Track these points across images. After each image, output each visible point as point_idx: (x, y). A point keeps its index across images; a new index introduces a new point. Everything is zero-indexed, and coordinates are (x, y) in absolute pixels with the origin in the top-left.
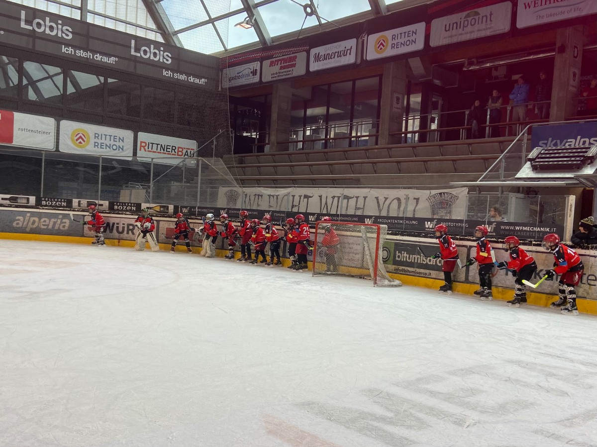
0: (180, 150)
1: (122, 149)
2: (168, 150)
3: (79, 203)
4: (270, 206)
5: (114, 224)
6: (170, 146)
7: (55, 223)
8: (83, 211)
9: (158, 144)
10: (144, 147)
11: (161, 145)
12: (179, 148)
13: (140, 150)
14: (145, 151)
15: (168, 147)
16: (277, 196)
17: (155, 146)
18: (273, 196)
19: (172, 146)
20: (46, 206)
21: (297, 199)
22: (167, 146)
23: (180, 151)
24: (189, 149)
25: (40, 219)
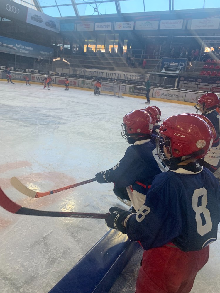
3: (28, 70)
4: (89, 75)
5: (40, 78)
7: (21, 77)
8: (30, 73)
16: (92, 72)
18: (90, 71)
20: (17, 71)
21: (99, 73)
25: (16, 75)
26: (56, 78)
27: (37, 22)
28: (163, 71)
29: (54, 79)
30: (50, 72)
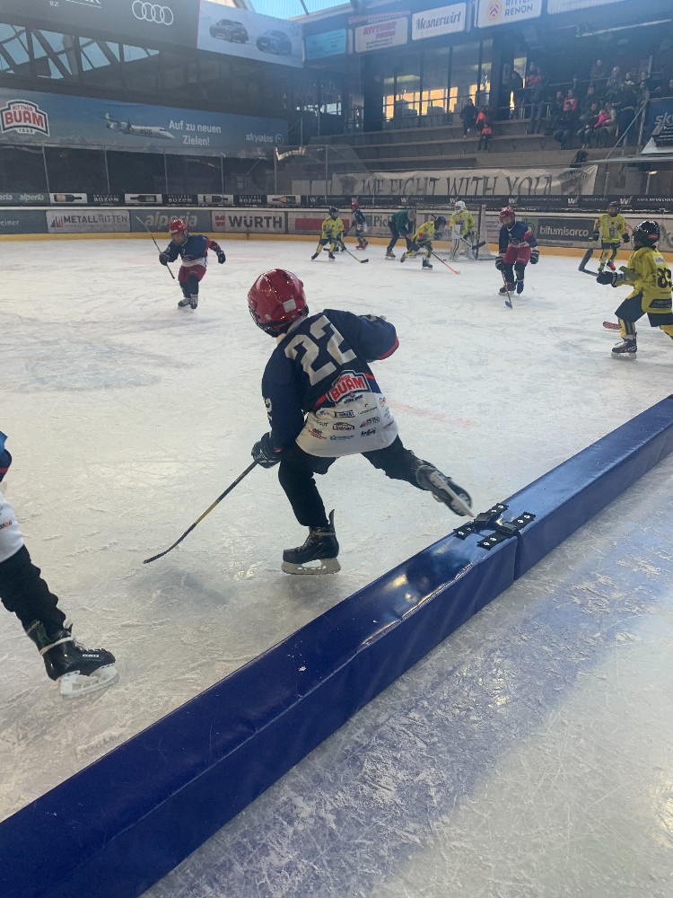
3: (204, 198)
4: (393, 191)
8: (210, 206)
16: (400, 181)
18: (396, 180)
20: (173, 203)
21: (422, 181)
26: (286, 213)
27: (231, 41)
28: (650, 148)
29: (280, 218)
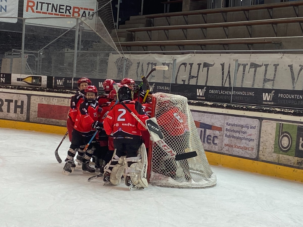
0: (76, 10)
1: (5, 10)
2: (61, 11)
6: (64, 6)
9: (48, 4)
10: (31, 7)
11: (53, 5)
12: (74, 8)
13: (27, 11)
14: (33, 11)
15: (61, 7)
17: (45, 6)
19: (67, 6)
22: (60, 5)
23: (76, 12)
24: (87, 9)
26: (29, 96)
29: (22, 102)
30: (14, 77)
